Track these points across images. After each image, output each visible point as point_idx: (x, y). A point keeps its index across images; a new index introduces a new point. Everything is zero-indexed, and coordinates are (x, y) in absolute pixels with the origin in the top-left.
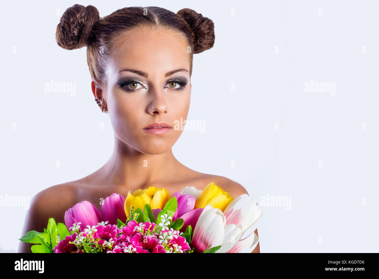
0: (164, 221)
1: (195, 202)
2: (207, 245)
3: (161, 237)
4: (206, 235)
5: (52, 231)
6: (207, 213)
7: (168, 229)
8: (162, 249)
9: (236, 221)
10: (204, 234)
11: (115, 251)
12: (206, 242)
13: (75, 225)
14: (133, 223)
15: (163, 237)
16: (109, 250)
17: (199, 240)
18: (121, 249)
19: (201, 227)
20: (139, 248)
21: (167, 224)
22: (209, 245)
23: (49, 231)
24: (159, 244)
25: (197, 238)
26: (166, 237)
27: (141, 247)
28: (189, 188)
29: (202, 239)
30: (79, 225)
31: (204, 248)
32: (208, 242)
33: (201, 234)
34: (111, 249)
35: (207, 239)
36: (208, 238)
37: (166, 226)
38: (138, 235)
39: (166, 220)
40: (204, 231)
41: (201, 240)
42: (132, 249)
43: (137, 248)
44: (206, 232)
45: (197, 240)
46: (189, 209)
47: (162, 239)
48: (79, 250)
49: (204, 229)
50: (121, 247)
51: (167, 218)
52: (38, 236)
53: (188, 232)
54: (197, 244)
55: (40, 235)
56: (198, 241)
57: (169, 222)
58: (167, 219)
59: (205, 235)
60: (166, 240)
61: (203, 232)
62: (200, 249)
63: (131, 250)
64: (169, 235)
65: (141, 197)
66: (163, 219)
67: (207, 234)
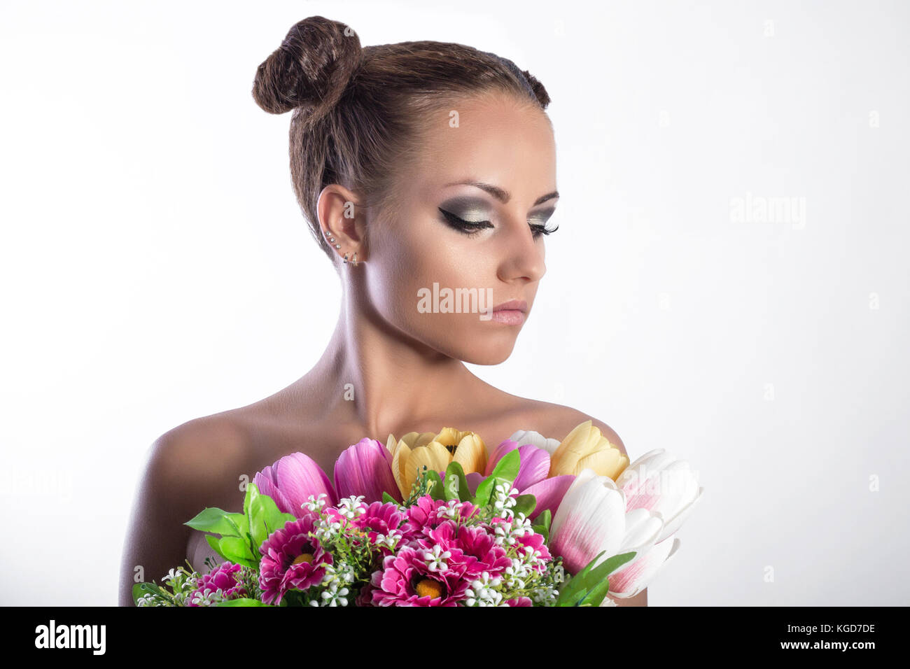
0: (503, 497)
1: (550, 461)
2: (586, 553)
3: (499, 530)
4: (585, 532)
5: (253, 511)
6: (586, 484)
7: (512, 514)
8: (503, 557)
9: (647, 505)
10: (581, 529)
11: (401, 556)
12: (584, 545)
13: (313, 500)
14: (428, 501)
15: (503, 529)
16: (387, 555)
17: (567, 541)
18: (416, 553)
19: (574, 514)
20: (456, 551)
21: (509, 505)
22: (590, 551)
23: (247, 509)
24: (496, 545)
25: (563, 537)
26: (510, 532)
27: (460, 549)
28: (524, 435)
29: (575, 538)
30: (321, 499)
31: (580, 558)
32: (588, 545)
33: (574, 529)
34: (393, 551)
35: (586, 540)
36: (590, 536)
37: (509, 508)
38: (447, 526)
39: (506, 495)
40: (582, 523)
41: (574, 540)
42: (441, 553)
43: (452, 551)
44: (587, 524)
45: (565, 541)
46: (537, 476)
47: (502, 536)
48: (324, 552)
49: (581, 519)
50: (416, 548)
51: (509, 491)
52: (227, 520)
53: (543, 524)
54: (564, 548)
55: (232, 518)
56: (566, 544)
57: (513, 499)
58: (510, 494)
59: (583, 530)
60: (510, 536)
61: (578, 523)
62: (569, 559)
63: (439, 556)
64: (515, 528)
65: (430, 448)
66: (501, 492)
67: (587, 528)
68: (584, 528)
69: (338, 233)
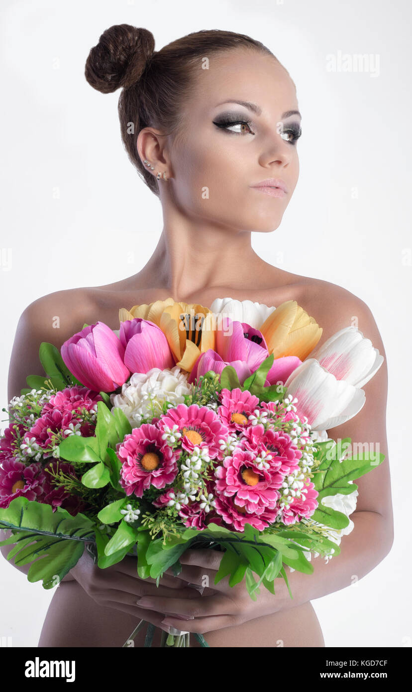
4: (309, 403)
9: (342, 372)
10: (307, 401)
12: (308, 412)
19: (303, 389)
29: (302, 406)
32: (311, 412)
33: (301, 400)
35: (310, 408)
36: (312, 406)
40: (307, 396)
44: (310, 398)
49: (307, 394)
61: (305, 396)
67: (311, 401)
68: (309, 400)
69: (151, 160)
